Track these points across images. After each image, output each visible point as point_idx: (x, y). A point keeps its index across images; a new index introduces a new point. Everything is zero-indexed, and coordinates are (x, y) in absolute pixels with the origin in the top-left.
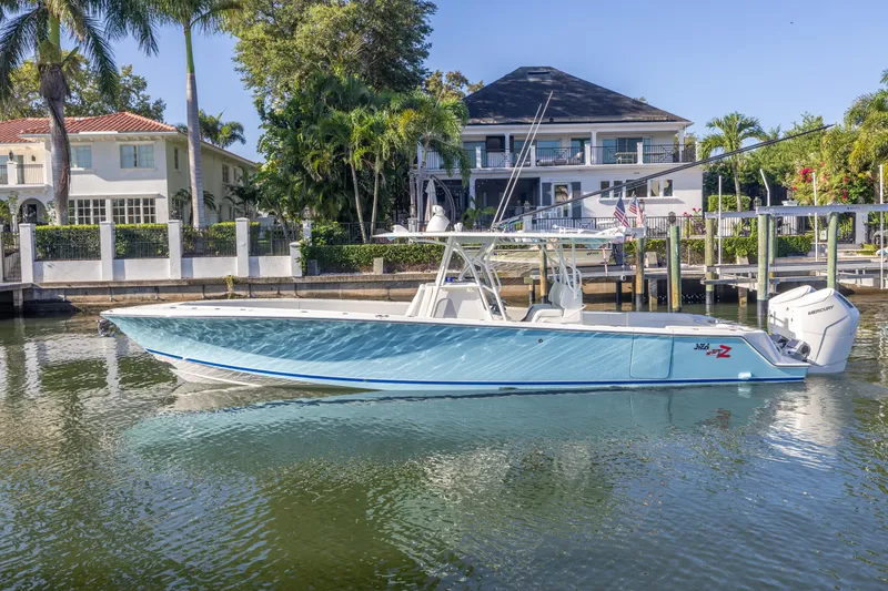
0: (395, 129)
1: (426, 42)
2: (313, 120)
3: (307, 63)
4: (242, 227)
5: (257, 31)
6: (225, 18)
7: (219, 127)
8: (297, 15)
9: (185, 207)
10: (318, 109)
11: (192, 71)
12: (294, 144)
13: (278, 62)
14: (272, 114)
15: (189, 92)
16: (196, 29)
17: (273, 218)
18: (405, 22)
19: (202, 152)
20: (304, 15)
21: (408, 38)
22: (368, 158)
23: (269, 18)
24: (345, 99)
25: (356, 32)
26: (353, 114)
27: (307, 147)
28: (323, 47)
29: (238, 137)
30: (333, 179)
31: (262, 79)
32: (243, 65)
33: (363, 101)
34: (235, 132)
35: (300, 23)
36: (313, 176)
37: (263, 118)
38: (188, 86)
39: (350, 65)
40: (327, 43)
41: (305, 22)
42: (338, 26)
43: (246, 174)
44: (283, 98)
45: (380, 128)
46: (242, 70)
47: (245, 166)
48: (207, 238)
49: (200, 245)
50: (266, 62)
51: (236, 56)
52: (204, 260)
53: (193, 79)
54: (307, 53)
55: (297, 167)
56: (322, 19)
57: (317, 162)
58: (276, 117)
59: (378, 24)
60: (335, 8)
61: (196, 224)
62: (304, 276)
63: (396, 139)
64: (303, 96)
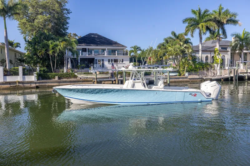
0: (60, 46)
1: (68, 26)
2: (39, 43)
3: (38, 29)
4: (20, 69)
5: (24, 20)
6: (15, 16)
7: (13, 44)
8: (35, 17)
9: (4, 63)
10: (41, 40)
11: (6, 29)
12: (34, 48)
13: (30, 28)
14: (28, 41)
15: (5, 34)
16: (7, 19)
17: (29, 66)
18: (62, 21)
19: (9, 50)
20: (37, 17)
21: (63, 24)
22: (54, 52)
23: (27, 17)
24: (48, 38)
25: (50, 22)
26: (50, 42)
27: (38, 49)
28: (42, 25)
29: (19, 46)
30: (45, 57)
31: (25, 32)
32: (20, 28)
33: (52, 39)
34: (18, 45)
35: (35, 19)
36: (40, 57)
37: (26, 42)
38: (5, 33)
39: (49, 30)
40: (43, 25)
41: (37, 19)
42: (45, 21)
43: (21, 56)
44: (31, 37)
45: (57, 45)
46: (20, 30)
47: (21, 53)
48: (11, 71)
49: (9, 73)
50: (26, 28)
51: (18, 26)
52: (10, 77)
53: (6, 31)
54: (38, 26)
55: (35, 54)
56: (41, 19)
57: (41, 53)
58: (30, 42)
59: (56, 21)
60: (45, 16)
61: (7, 68)
62: (38, 80)
63: (61, 48)
64: (37, 37)
